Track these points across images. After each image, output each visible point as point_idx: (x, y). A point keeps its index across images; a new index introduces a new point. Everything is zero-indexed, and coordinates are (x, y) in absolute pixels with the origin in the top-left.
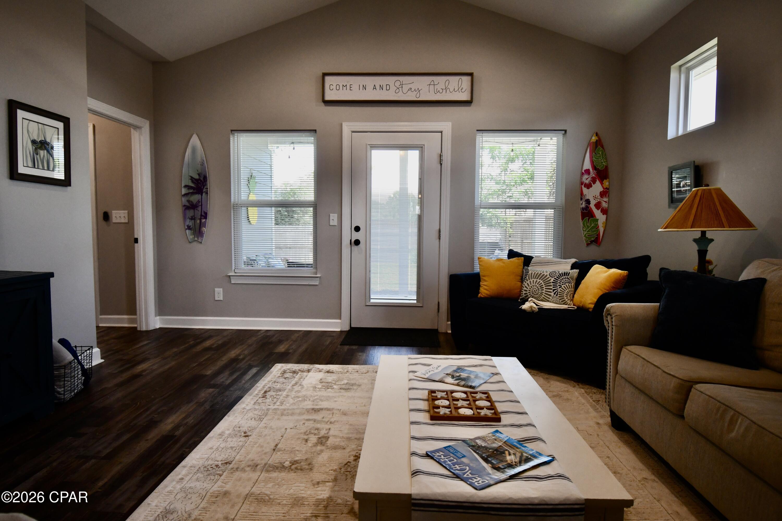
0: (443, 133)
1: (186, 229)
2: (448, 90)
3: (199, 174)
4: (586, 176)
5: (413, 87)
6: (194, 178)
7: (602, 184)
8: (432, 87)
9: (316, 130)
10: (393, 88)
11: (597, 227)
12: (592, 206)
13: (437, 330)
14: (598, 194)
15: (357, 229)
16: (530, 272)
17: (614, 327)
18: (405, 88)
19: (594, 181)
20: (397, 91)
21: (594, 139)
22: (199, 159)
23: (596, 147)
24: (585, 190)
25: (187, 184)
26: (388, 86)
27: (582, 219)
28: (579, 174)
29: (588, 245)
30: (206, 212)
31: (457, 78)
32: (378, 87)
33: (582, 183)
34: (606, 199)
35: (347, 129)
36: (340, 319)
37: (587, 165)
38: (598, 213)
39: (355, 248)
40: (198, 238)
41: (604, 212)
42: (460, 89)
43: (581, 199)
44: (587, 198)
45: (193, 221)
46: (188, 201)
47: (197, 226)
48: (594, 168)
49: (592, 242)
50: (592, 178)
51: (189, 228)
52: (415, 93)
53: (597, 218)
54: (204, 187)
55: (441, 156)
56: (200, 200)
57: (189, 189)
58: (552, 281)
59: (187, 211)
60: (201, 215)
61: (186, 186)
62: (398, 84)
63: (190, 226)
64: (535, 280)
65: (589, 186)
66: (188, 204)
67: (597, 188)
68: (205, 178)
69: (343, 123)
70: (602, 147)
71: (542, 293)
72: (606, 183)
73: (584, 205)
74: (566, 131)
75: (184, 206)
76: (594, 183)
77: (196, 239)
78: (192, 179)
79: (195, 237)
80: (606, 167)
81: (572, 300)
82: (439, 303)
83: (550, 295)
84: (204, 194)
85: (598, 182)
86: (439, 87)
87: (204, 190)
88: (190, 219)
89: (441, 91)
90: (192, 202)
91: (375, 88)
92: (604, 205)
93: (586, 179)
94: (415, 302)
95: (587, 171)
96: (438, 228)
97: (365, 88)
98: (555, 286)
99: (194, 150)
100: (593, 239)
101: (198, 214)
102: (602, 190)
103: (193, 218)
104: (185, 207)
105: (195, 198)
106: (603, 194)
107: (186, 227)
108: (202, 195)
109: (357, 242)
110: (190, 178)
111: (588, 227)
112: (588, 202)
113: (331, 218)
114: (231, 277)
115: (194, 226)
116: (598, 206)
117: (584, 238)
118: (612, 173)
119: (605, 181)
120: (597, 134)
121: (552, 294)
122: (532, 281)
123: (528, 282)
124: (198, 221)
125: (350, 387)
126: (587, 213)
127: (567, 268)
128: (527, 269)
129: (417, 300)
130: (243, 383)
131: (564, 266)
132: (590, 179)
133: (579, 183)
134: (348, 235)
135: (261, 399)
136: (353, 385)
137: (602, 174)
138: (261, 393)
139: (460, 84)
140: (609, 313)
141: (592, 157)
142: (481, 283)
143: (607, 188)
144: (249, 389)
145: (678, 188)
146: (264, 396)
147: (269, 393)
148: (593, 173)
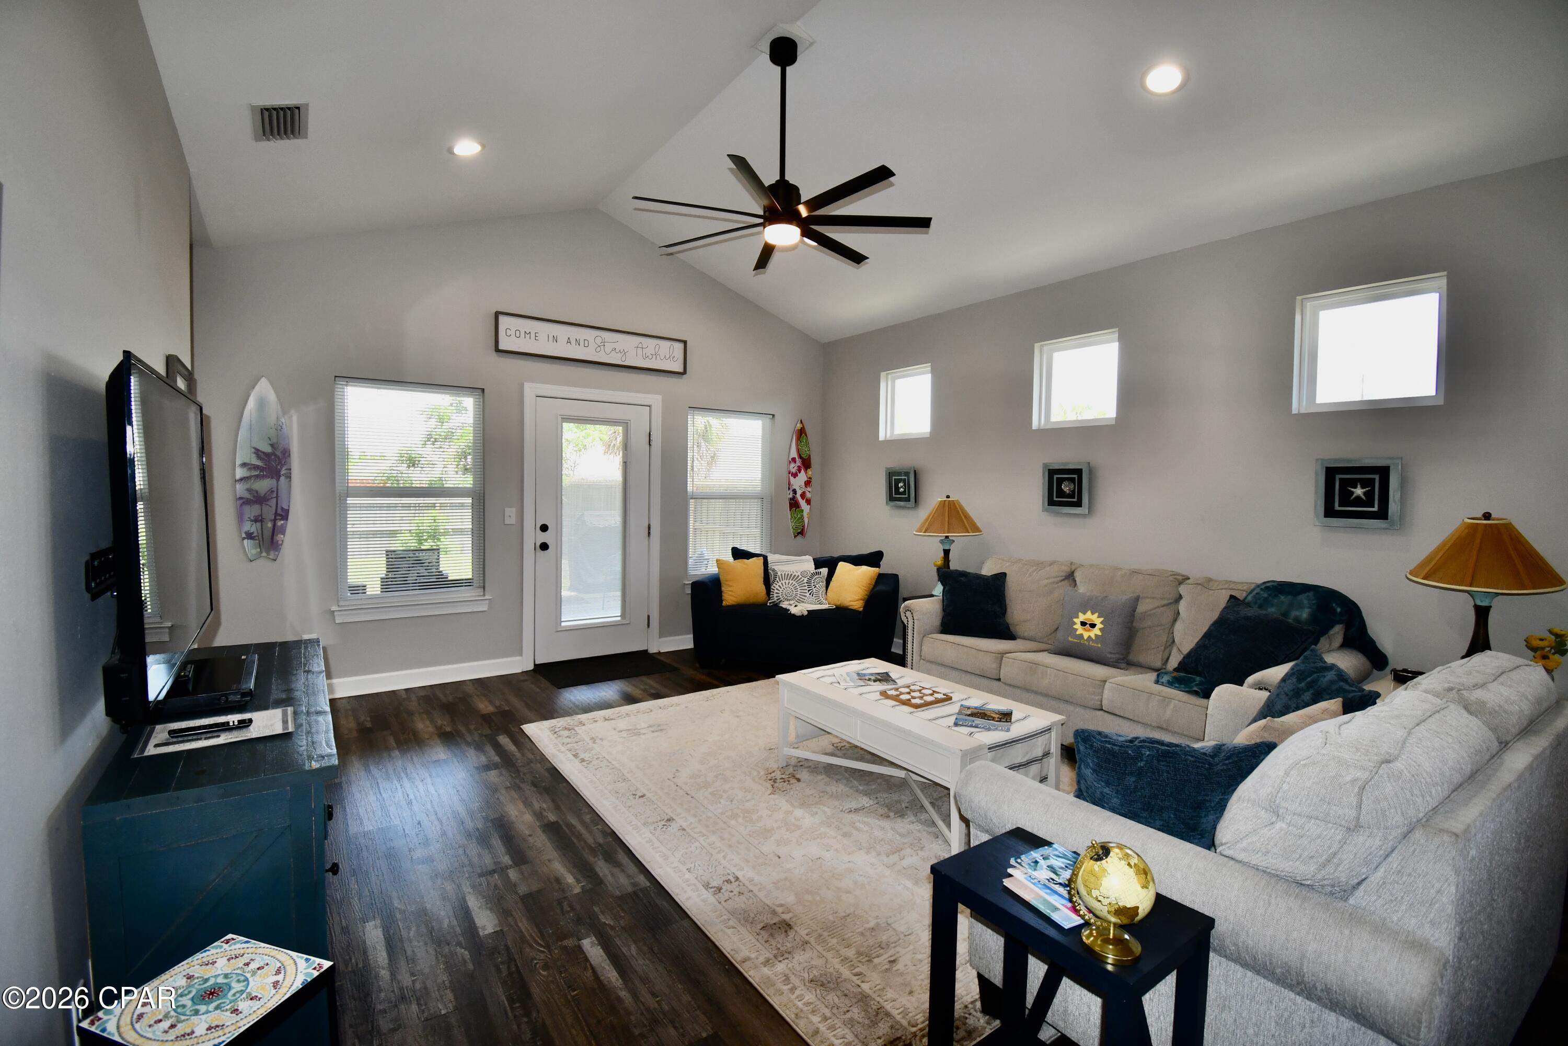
0: (653, 408)
1: (244, 539)
2: (658, 357)
3: (272, 445)
4: (793, 465)
5: (618, 347)
6: (261, 452)
7: (806, 473)
8: (640, 350)
9: (483, 390)
10: (593, 346)
11: (802, 518)
12: (798, 496)
13: (645, 651)
14: (803, 484)
15: (544, 528)
16: (778, 573)
17: (915, 621)
18: (609, 347)
19: (799, 469)
20: (598, 349)
21: (799, 426)
22: (272, 419)
23: (801, 435)
24: (792, 480)
25: (247, 461)
26: (586, 342)
27: (790, 510)
28: (786, 462)
29: (795, 537)
30: (286, 507)
31: (668, 343)
32: (573, 342)
33: (789, 472)
34: (809, 489)
35: (530, 390)
36: (521, 655)
37: (794, 454)
38: (802, 503)
39: (541, 554)
40: (268, 553)
41: (809, 502)
42: (671, 358)
43: (789, 488)
44: (794, 487)
45: (259, 524)
46: (249, 490)
47: (267, 534)
48: (800, 457)
49: (799, 533)
50: (798, 466)
51: (249, 536)
52: (620, 355)
53: (803, 508)
54: (281, 468)
55: (650, 435)
56: (275, 489)
57: (250, 469)
58: (805, 581)
59: (247, 509)
60: (276, 514)
61: (244, 465)
62: (599, 340)
63: (253, 533)
64: (786, 581)
65: (795, 475)
66: (247, 495)
67: (802, 477)
68: (286, 452)
69: (526, 384)
70: (806, 435)
71: (796, 595)
72: (810, 472)
73: (791, 496)
74: (773, 416)
75: (241, 498)
76: (800, 472)
77: (264, 554)
78: (257, 452)
79: (261, 552)
80: (810, 456)
81: (826, 599)
82: (649, 617)
83: (805, 596)
84: (282, 478)
85: (803, 471)
86: (648, 352)
87: (283, 472)
88: (252, 521)
89: (650, 357)
90: (257, 492)
91: (569, 342)
92: (808, 495)
93: (793, 468)
94: (619, 618)
95: (794, 460)
96: (647, 523)
97: (555, 339)
98: (808, 586)
99: (262, 404)
100: (798, 530)
101: (269, 512)
102: (806, 479)
103: (258, 520)
104: (241, 501)
105: (263, 485)
106: (808, 483)
107: (244, 535)
108: (278, 480)
109: (544, 547)
110: (253, 450)
111: (795, 518)
112: (795, 491)
113: (507, 514)
114: (336, 613)
115: (260, 532)
116: (803, 495)
117: (792, 530)
118: (815, 461)
119: (808, 470)
120: (801, 422)
121: (808, 595)
122: (783, 582)
123: (779, 584)
124: (270, 525)
125: (659, 728)
126: (794, 504)
127: (811, 566)
128: (774, 570)
129: (623, 615)
130: (518, 754)
131: (807, 564)
132: (796, 468)
133: (786, 473)
134: (532, 537)
135: (584, 763)
136: (659, 725)
137: (806, 464)
138: (572, 758)
139: (671, 351)
140: (908, 609)
141: (797, 445)
142: (723, 589)
143: (810, 478)
144: (543, 759)
145: (897, 488)
146: (583, 760)
147: (582, 756)
148: (798, 462)
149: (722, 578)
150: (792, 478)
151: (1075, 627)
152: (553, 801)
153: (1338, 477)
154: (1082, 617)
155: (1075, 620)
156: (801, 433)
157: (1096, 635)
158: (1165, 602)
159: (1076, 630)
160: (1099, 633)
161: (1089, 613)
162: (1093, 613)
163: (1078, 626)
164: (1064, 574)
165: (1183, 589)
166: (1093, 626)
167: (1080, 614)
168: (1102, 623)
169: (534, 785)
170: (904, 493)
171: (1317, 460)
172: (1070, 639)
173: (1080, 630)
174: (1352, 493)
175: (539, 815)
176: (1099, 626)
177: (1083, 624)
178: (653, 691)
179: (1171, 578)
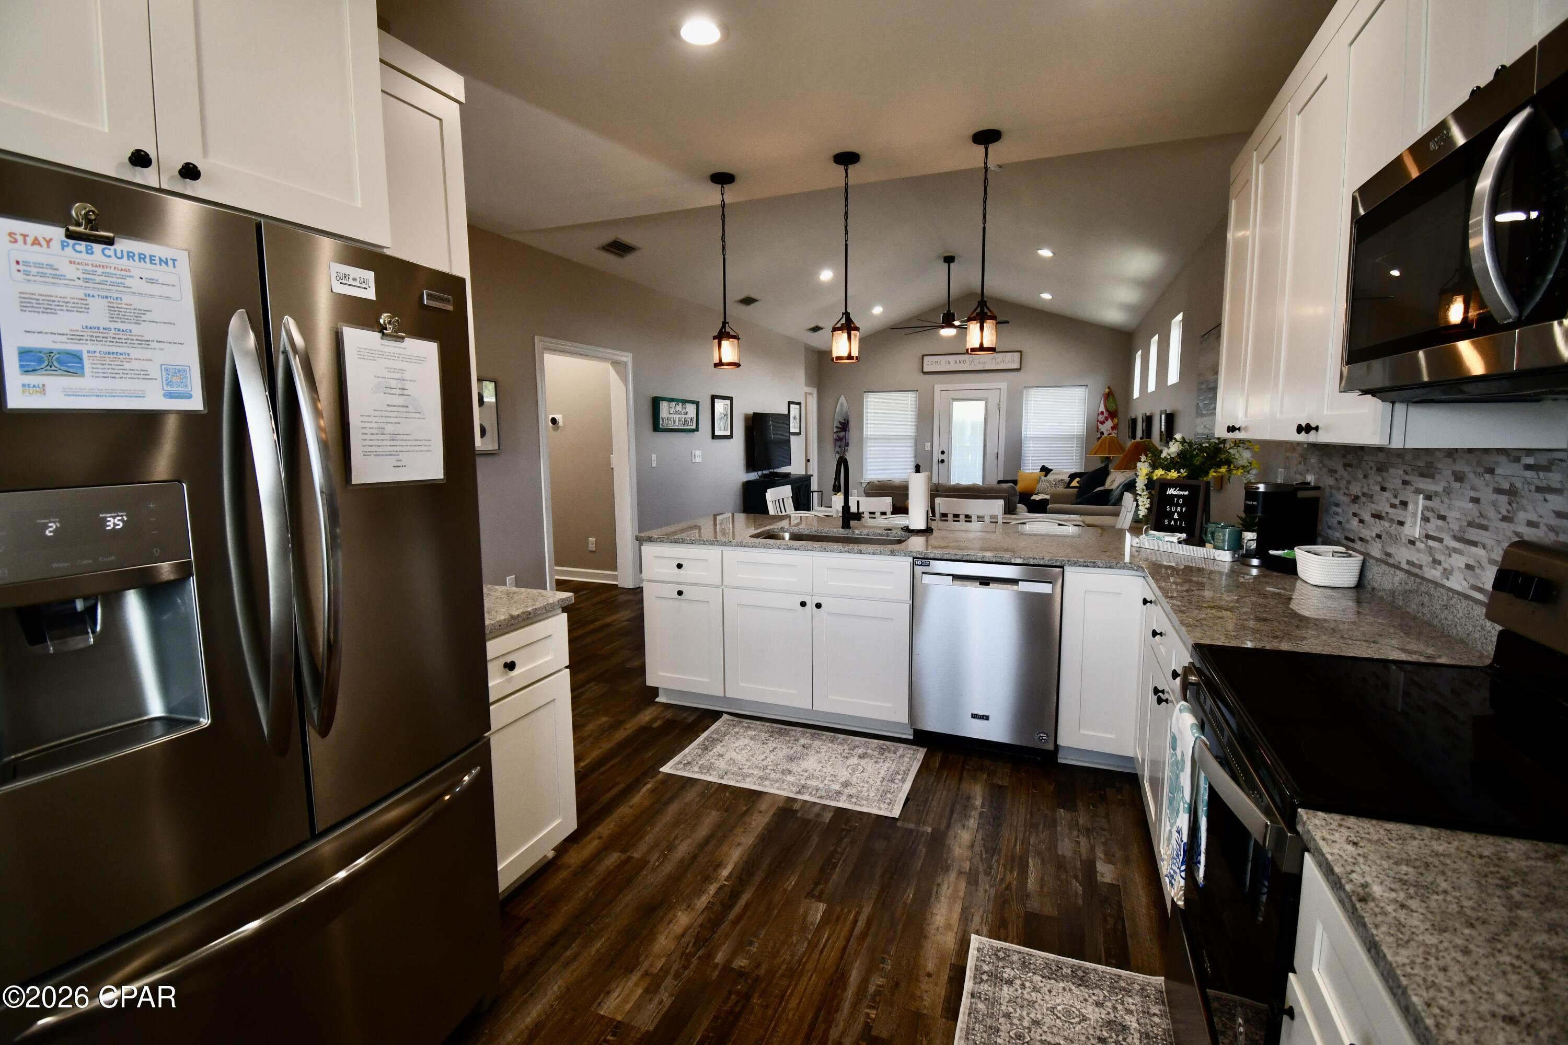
0: (1001, 390)
2: (1005, 362)
3: (844, 420)
4: (1101, 416)
5: (981, 360)
7: (1112, 421)
8: (993, 360)
9: (916, 391)
10: (968, 362)
14: (1109, 428)
15: (943, 453)
18: (976, 362)
19: (1107, 419)
20: (970, 363)
21: (1107, 391)
22: (845, 410)
23: (1108, 396)
24: (1100, 426)
25: (837, 425)
26: (964, 361)
28: (1096, 415)
30: (848, 442)
31: (1011, 354)
32: (958, 362)
33: (1098, 421)
34: (1115, 431)
35: (937, 388)
37: (1102, 408)
39: (941, 465)
42: (1013, 361)
43: (1098, 432)
44: (1102, 431)
46: (838, 436)
47: (843, 452)
48: (1107, 410)
50: (1106, 417)
51: (838, 452)
52: (982, 364)
55: (999, 404)
56: (845, 436)
57: (838, 429)
59: (837, 442)
60: (845, 444)
61: (836, 427)
62: (971, 359)
65: (1103, 423)
66: (837, 438)
67: (1109, 424)
68: (848, 422)
69: (935, 386)
70: (1113, 396)
72: (1116, 420)
73: (1098, 436)
74: (1088, 386)
75: (835, 439)
76: (1107, 421)
78: (840, 423)
80: (1115, 410)
84: (847, 432)
85: (1110, 420)
86: (998, 360)
87: (847, 429)
88: (838, 447)
89: (999, 363)
90: (840, 437)
91: (956, 362)
92: (1114, 435)
93: (1101, 418)
95: (1102, 413)
96: (996, 452)
97: (949, 362)
99: (842, 405)
101: (843, 443)
102: (1112, 425)
103: (840, 447)
105: (842, 434)
106: (1113, 428)
107: (836, 452)
109: (943, 461)
112: (1102, 433)
113: (926, 446)
114: (862, 483)
115: (840, 451)
116: (1110, 435)
118: (1120, 413)
119: (1114, 419)
120: (1109, 388)
124: (844, 448)
132: (1104, 418)
133: (1095, 421)
134: (936, 456)
137: (1112, 415)
139: (1013, 358)
143: (1117, 424)
148: (1106, 414)
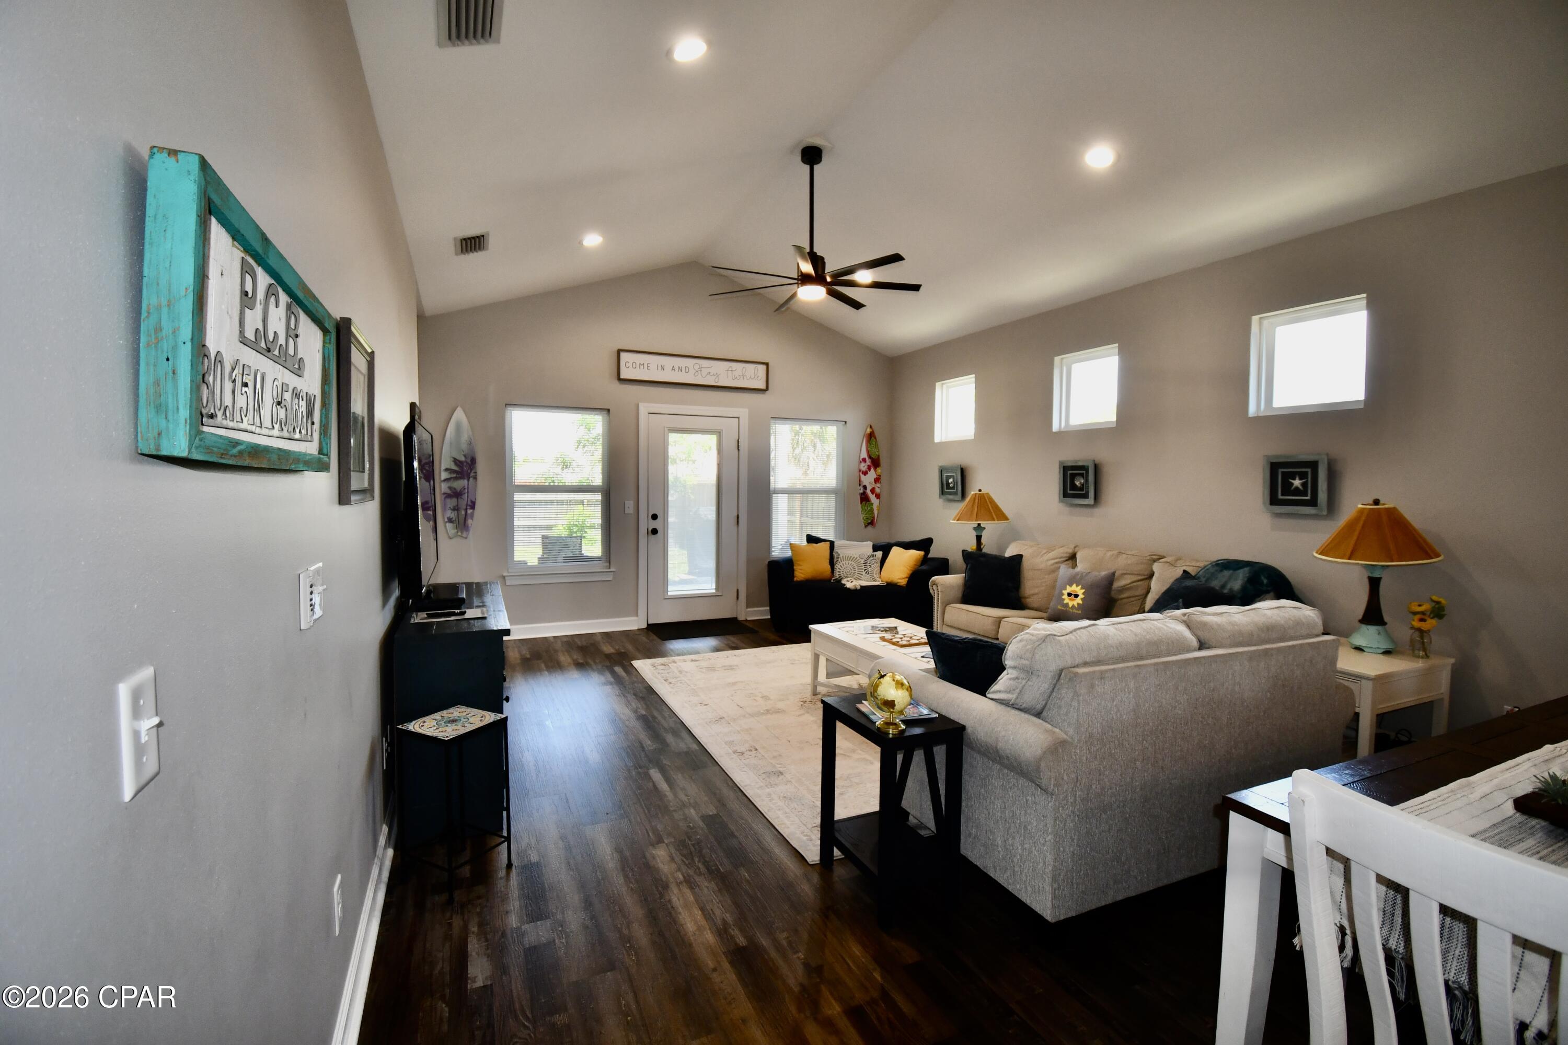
0: (741, 419)
1: (447, 522)
2: (745, 377)
3: (465, 456)
4: (863, 464)
5: (713, 371)
6: (458, 461)
7: (875, 471)
8: (730, 372)
9: (609, 410)
10: (692, 371)
11: (872, 511)
12: (868, 491)
13: (736, 618)
14: (873, 481)
15: (655, 517)
16: (841, 556)
17: (940, 593)
18: (705, 372)
19: (869, 468)
20: (697, 374)
21: (869, 430)
22: (465, 438)
23: (871, 438)
24: (863, 477)
25: (449, 467)
26: (687, 369)
27: (861, 504)
28: (857, 462)
29: (866, 526)
30: (474, 500)
31: (753, 366)
32: (677, 369)
33: (860, 471)
34: (878, 485)
35: (644, 409)
36: (637, 616)
37: (864, 455)
38: (872, 497)
39: (652, 537)
40: (462, 533)
41: (878, 496)
42: (756, 378)
43: (860, 485)
44: (864, 484)
45: (456, 512)
46: (450, 488)
47: (462, 520)
48: (870, 457)
49: (869, 524)
50: (868, 466)
51: (450, 520)
52: (714, 377)
53: (872, 502)
54: (471, 471)
55: (738, 441)
56: (466, 487)
57: (450, 473)
58: (862, 562)
59: (448, 501)
60: (467, 505)
61: (446, 470)
62: (697, 367)
63: (452, 518)
64: (847, 562)
65: (865, 473)
66: (449, 492)
67: (872, 474)
68: (473, 461)
69: (640, 404)
70: (875, 438)
71: (854, 573)
72: (879, 470)
73: (862, 491)
74: (846, 422)
75: (444, 493)
76: (870, 470)
77: (459, 534)
78: (456, 461)
79: (458, 532)
80: (879, 456)
81: (880, 578)
82: (738, 590)
83: (862, 574)
84: (471, 479)
85: (872, 470)
86: (737, 374)
87: (472, 474)
88: (452, 510)
89: (737, 378)
90: (455, 489)
91: (673, 369)
92: (878, 490)
93: (864, 467)
94: (714, 591)
95: (864, 460)
96: (736, 514)
97: (663, 368)
98: (865, 566)
99: (458, 427)
100: (869, 521)
101: (463, 503)
102: (875, 477)
103: (456, 509)
104: (445, 496)
105: (459, 484)
106: (877, 480)
107: (446, 520)
108: (468, 480)
109: (655, 531)
110: (452, 459)
111: (866, 510)
112: (865, 487)
113: (627, 505)
114: (506, 578)
115: (457, 517)
116: (873, 491)
117: (863, 520)
118: (883, 461)
119: (878, 469)
120: (871, 427)
121: (864, 573)
122: (844, 563)
123: (841, 564)
124: (463, 513)
125: (731, 668)
126: (864, 498)
127: (870, 550)
128: (837, 553)
129: (717, 589)
130: (627, 678)
131: (867, 548)
132: (866, 467)
133: (857, 471)
134: (645, 524)
135: (671, 685)
136: (731, 666)
137: (875, 463)
138: (663, 681)
139: (756, 373)
140: (934, 584)
141: (867, 447)
142: (795, 567)
143: (880, 476)
144: (643, 681)
145: (948, 484)
146: (670, 683)
147: (670, 680)
148: (868, 462)
149: (794, 559)
150: (862, 476)
151: (1063, 597)
152: (646, 704)
153: (1280, 470)
154: (1069, 589)
155: (1064, 592)
156: (871, 437)
157: (1078, 604)
158: (1140, 578)
159: (1064, 599)
160: (1081, 602)
161: (1074, 585)
162: (1077, 586)
163: (1065, 597)
164: (1068, 555)
165: (1156, 567)
166: (1076, 596)
167: (1068, 587)
168: (1083, 594)
169: (635, 695)
170: (953, 488)
171: (1265, 456)
172: (1059, 607)
173: (1067, 600)
174: (1292, 484)
175: (635, 711)
176: (1081, 596)
177: (1069, 595)
178: (733, 645)
179: (1148, 558)
